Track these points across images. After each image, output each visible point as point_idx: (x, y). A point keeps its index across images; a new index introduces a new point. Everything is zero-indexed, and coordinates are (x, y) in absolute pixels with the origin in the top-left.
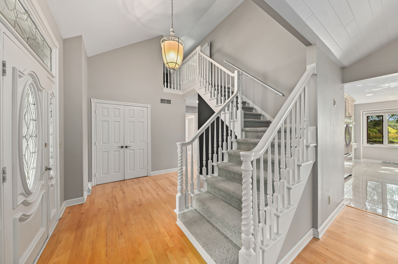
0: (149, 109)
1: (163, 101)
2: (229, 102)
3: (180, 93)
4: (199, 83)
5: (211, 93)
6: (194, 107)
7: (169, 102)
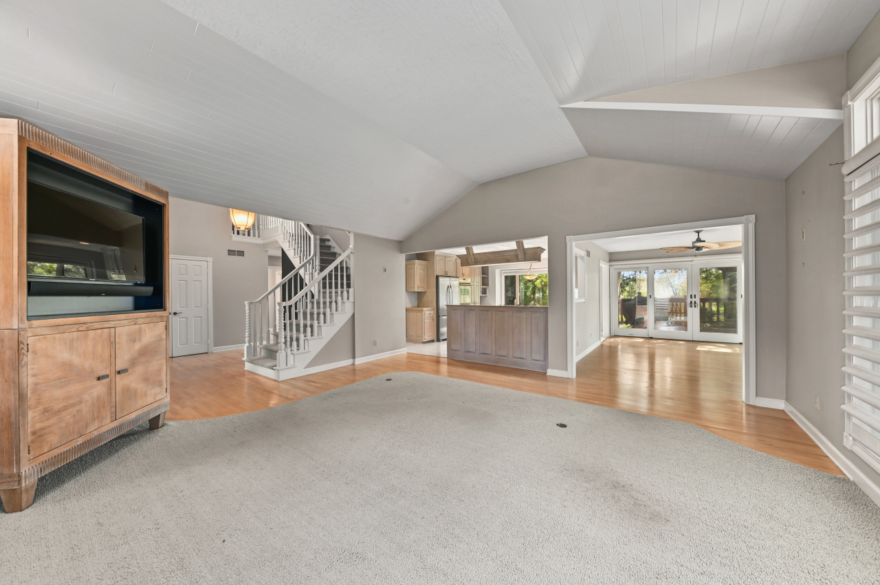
0: (210, 265)
1: (231, 252)
2: (310, 260)
3: (260, 241)
4: (283, 235)
5: (295, 249)
6: (278, 257)
7: (241, 253)
